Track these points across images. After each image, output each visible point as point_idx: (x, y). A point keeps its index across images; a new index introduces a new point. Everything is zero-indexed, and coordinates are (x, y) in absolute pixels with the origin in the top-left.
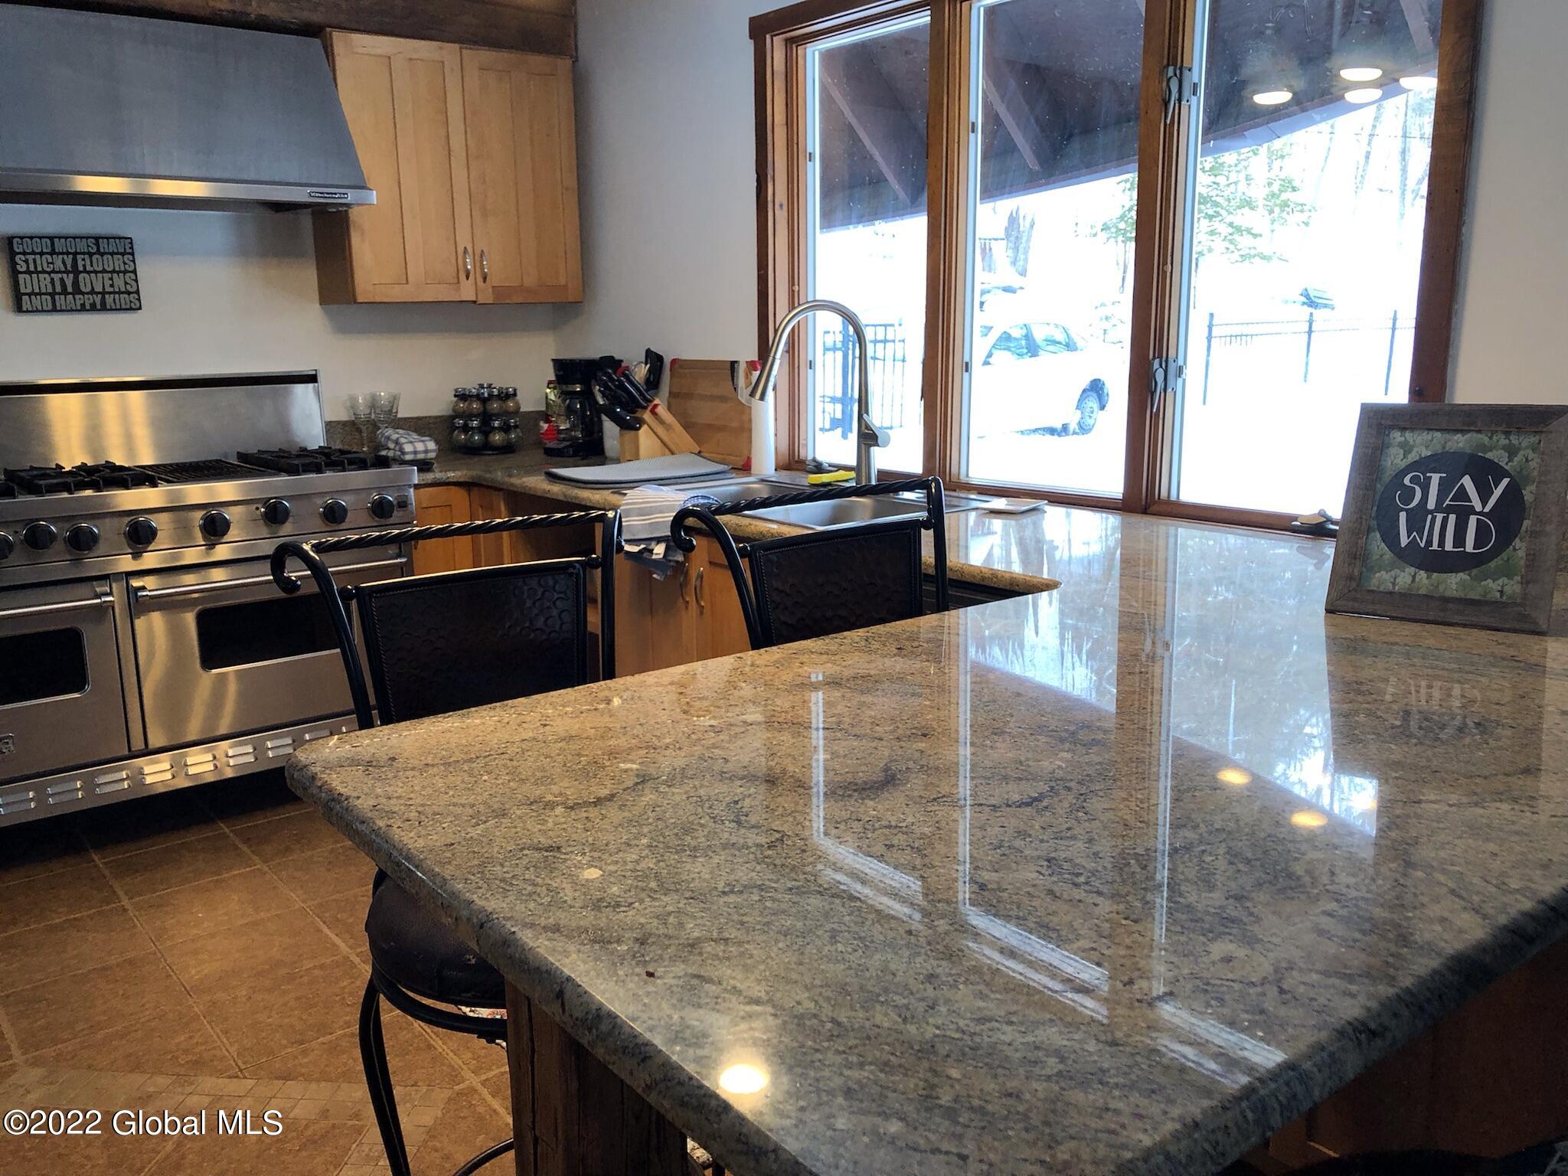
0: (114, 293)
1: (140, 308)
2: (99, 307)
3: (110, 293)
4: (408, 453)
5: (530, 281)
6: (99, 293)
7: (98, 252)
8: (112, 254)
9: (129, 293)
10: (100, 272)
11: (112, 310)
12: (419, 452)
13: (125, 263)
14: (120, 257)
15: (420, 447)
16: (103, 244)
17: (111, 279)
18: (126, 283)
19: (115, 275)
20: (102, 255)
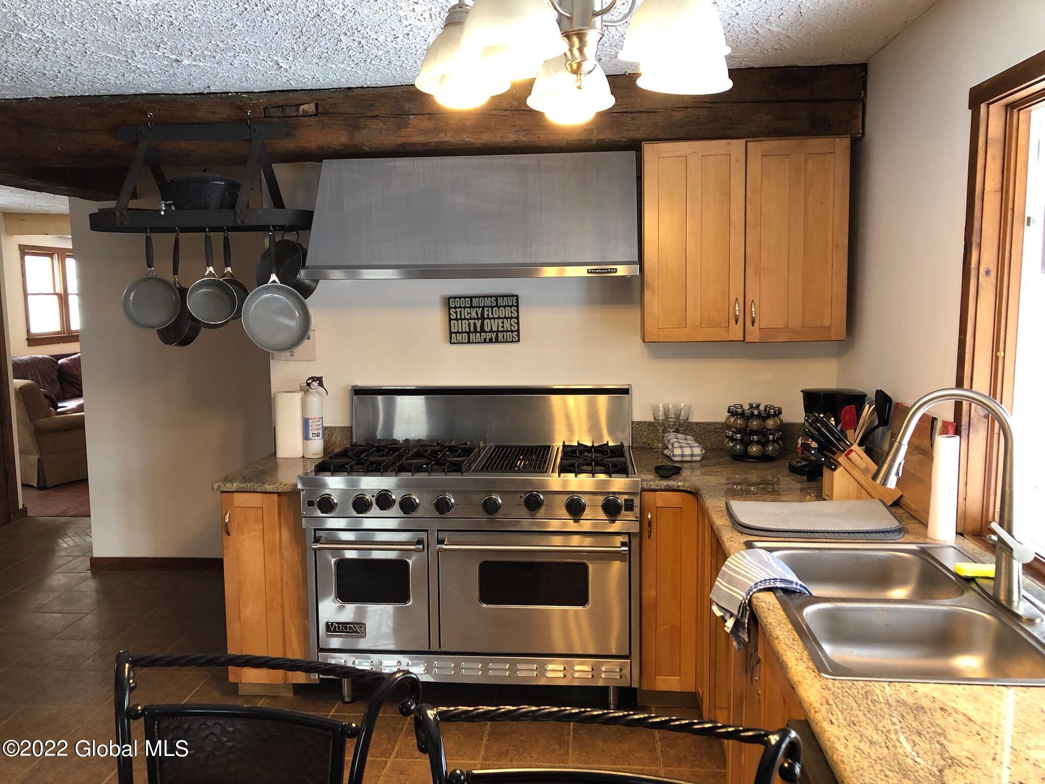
0: (504, 331)
1: (519, 341)
2: (494, 340)
3: (501, 332)
4: (677, 456)
5: (795, 323)
6: (495, 332)
7: (497, 306)
8: (504, 307)
9: (512, 331)
10: (496, 318)
11: (501, 342)
12: (686, 456)
13: (512, 312)
14: (509, 308)
15: (687, 451)
16: (500, 301)
17: (503, 323)
18: (511, 325)
19: (505, 320)
20: (499, 307)
